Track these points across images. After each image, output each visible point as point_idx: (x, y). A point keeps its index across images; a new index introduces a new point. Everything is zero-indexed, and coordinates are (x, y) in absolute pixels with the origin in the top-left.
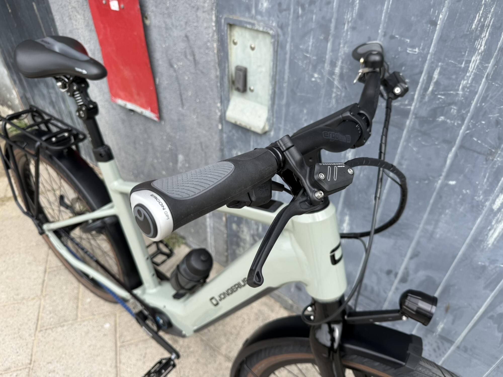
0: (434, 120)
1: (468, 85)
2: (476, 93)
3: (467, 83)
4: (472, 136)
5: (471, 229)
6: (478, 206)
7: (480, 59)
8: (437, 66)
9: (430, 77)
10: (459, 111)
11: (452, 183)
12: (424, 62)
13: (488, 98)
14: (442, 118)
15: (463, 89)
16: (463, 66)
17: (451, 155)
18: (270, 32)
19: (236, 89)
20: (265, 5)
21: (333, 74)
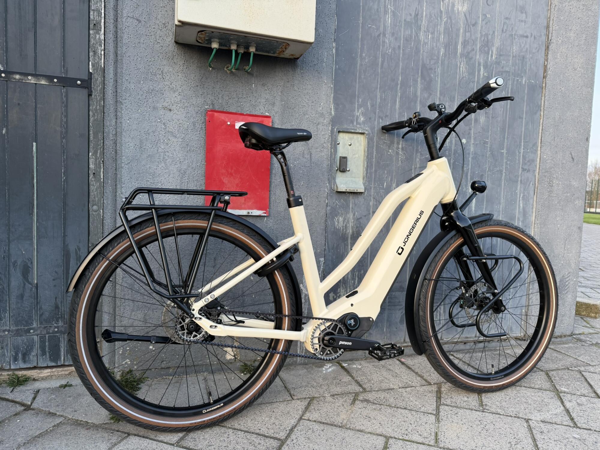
4: (455, 162)
18: (366, 132)
19: (340, 171)
20: (362, 119)
21: (399, 148)
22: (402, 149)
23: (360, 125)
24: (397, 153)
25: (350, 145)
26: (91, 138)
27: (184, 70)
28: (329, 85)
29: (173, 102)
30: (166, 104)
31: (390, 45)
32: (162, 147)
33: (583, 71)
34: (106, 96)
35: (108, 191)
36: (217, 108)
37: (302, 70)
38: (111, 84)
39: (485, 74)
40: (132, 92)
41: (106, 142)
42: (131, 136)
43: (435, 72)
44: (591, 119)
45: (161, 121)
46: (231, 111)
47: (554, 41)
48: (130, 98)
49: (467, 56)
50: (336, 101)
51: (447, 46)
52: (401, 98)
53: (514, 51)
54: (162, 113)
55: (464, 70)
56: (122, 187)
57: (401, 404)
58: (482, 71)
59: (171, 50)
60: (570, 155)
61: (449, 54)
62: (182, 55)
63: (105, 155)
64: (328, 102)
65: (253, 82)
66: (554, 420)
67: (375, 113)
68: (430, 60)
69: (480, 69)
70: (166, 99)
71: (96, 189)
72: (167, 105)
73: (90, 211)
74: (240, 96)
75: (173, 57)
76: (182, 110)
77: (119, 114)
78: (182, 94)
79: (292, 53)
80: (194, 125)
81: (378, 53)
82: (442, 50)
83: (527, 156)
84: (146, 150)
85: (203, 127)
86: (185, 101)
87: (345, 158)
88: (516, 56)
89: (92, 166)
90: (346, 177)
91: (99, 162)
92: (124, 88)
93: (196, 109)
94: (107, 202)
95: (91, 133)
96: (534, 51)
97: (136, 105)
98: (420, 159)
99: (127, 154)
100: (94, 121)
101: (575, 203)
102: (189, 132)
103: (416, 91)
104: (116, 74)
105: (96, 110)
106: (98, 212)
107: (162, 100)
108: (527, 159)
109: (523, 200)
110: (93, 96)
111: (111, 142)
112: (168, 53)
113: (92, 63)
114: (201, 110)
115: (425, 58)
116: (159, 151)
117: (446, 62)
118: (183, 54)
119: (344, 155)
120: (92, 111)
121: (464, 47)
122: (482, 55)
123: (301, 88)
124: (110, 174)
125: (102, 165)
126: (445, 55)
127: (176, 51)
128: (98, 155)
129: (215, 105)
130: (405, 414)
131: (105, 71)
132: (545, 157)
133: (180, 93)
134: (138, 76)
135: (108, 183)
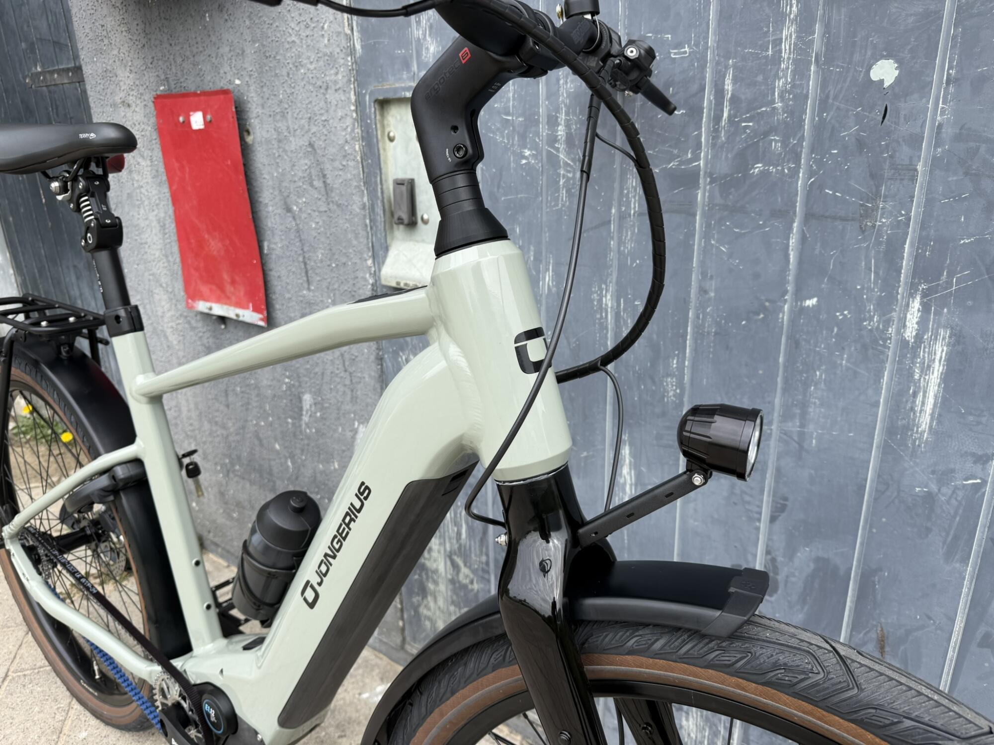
0: (746, 176)
1: (788, 86)
2: (806, 97)
3: (786, 83)
4: (821, 188)
5: (876, 404)
6: (875, 341)
7: (796, 32)
8: (727, 67)
9: (719, 93)
10: (785, 143)
11: (811, 302)
12: (703, 67)
13: (830, 101)
14: (759, 167)
15: (781, 97)
16: (770, 52)
17: (793, 242)
19: (398, 223)
20: (432, 49)
30: (122, 95)
72: (124, 97)
87: (404, 183)
90: (423, 241)
107: (118, 87)
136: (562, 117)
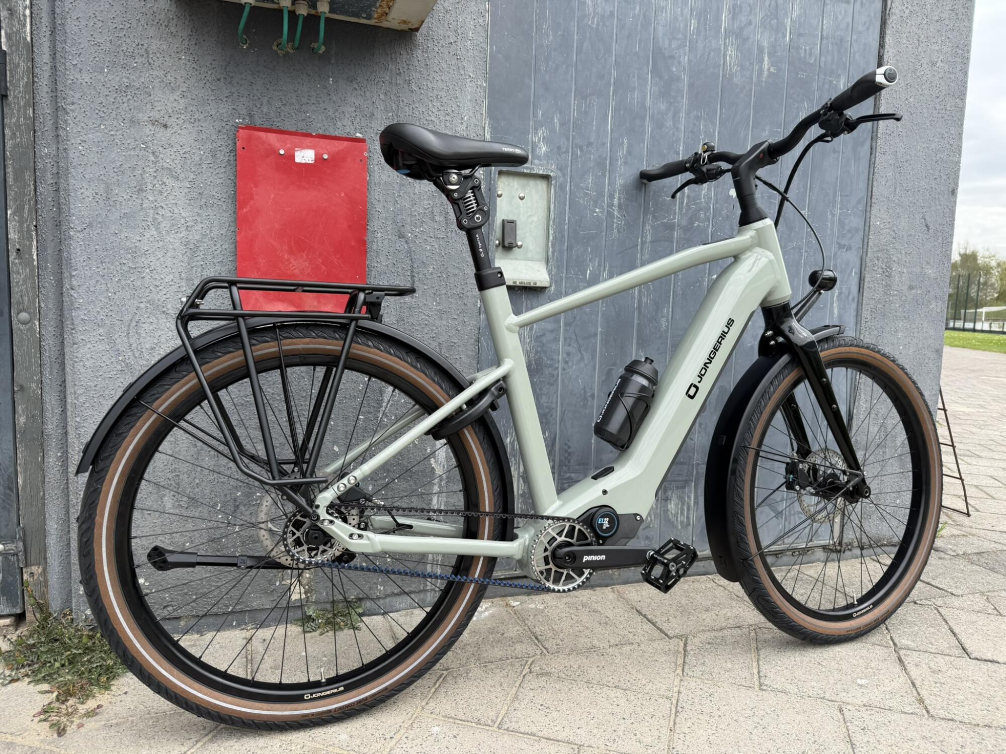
0: (692, 226)
10: (705, 214)
14: (696, 224)
18: (552, 174)
19: (504, 247)
20: (544, 149)
21: (613, 205)
22: (620, 206)
23: (540, 160)
24: (610, 215)
25: (522, 199)
26: (10, 180)
27: (192, 49)
28: (479, 83)
29: (170, 110)
30: (155, 115)
31: (595, 9)
32: (151, 199)
33: (947, 67)
34: (38, 98)
35: (47, 285)
36: (258, 123)
37: (426, 52)
38: (46, 75)
39: (772, 70)
40: (86, 90)
41: (40, 189)
42: (87, 176)
43: (680, 63)
44: (960, 155)
45: (147, 147)
46: (286, 128)
47: (897, 11)
48: (81, 102)
49: (739, 35)
50: (492, 112)
51: (702, 15)
52: (616, 110)
53: (825, 27)
54: (147, 131)
55: (733, 61)
56: (71, 276)
57: (610, 678)
58: (766, 62)
59: (164, 7)
60: (923, 221)
61: (706, 29)
62: (185, 19)
63: (39, 214)
64: (478, 116)
65: (330, 74)
66: (888, 703)
67: (568, 139)
68: (670, 41)
69: (763, 60)
70: (156, 104)
71: (25, 281)
72: (158, 116)
73: (14, 323)
74: (304, 100)
75: (169, 22)
76: (190, 126)
77: (62, 133)
78: (189, 95)
79: (405, 18)
80: (214, 156)
81: (572, 24)
82: (693, 21)
83: (847, 221)
84: (118, 203)
85: (232, 159)
86: (194, 109)
87: (512, 222)
88: (827, 38)
89: (12, 235)
90: (516, 259)
91: (28, 227)
92: (70, 82)
93: (218, 124)
94: (46, 306)
95: (9, 170)
96: (860, 28)
97: (96, 116)
98: (653, 227)
99: (80, 211)
100: (15, 146)
101: (931, 307)
102: (204, 169)
103: (645, 99)
104: (54, 56)
105: (18, 126)
106: (29, 324)
107: (149, 105)
108: (847, 228)
109: (838, 301)
110: (10, 98)
111: (50, 188)
112: (157, 14)
113: (6, 33)
114: (228, 127)
115: (661, 35)
116: (144, 206)
117: (700, 45)
118: (188, 17)
119: (511, 218)
120: (10, 128)
121: (734, 17)
122: (767, 34)
123: (425, 88)
124: (49, 252)
125: (34, 233)
126: (698, 29)
127: (173, 11)
128: (26, 215)
129: (256, 117)
130: (615, 699)
131: (35, 49)
132: (878, 223)
133: (185, 94)
134: (97, 59)
135: (46, 267)
136: (617, 195)
